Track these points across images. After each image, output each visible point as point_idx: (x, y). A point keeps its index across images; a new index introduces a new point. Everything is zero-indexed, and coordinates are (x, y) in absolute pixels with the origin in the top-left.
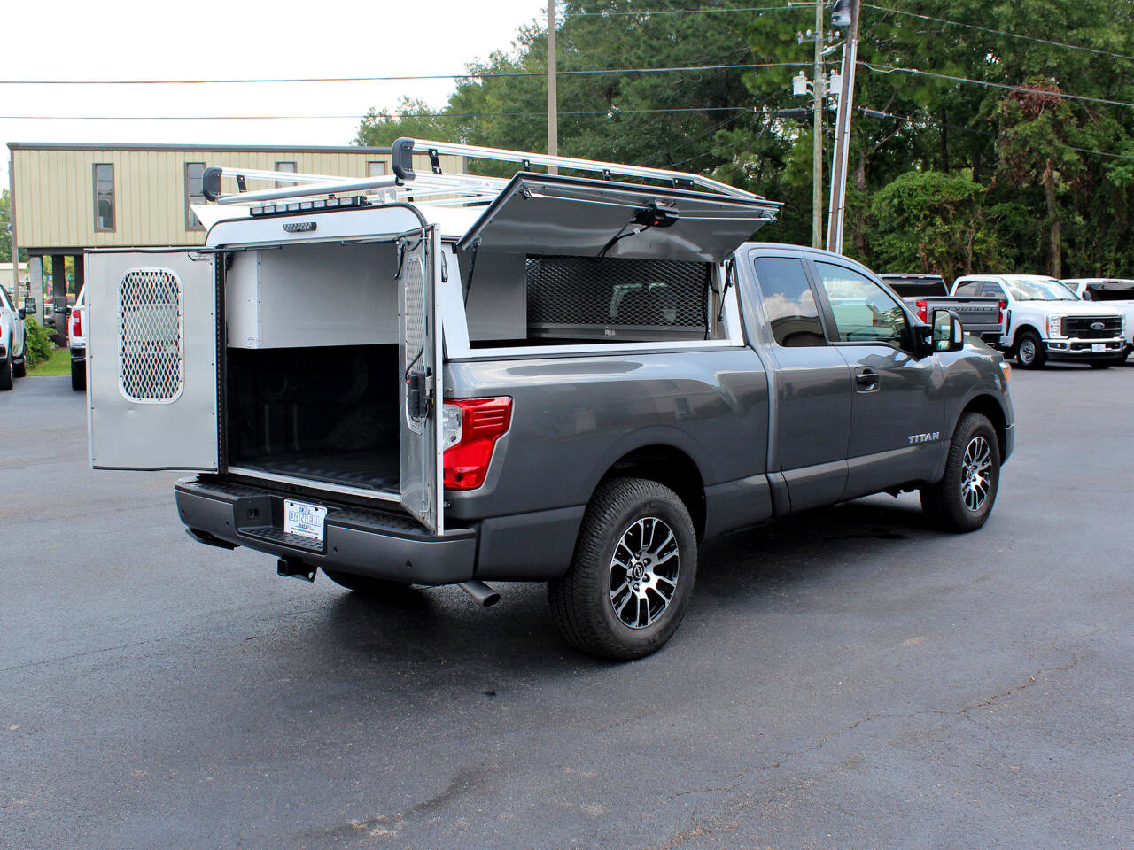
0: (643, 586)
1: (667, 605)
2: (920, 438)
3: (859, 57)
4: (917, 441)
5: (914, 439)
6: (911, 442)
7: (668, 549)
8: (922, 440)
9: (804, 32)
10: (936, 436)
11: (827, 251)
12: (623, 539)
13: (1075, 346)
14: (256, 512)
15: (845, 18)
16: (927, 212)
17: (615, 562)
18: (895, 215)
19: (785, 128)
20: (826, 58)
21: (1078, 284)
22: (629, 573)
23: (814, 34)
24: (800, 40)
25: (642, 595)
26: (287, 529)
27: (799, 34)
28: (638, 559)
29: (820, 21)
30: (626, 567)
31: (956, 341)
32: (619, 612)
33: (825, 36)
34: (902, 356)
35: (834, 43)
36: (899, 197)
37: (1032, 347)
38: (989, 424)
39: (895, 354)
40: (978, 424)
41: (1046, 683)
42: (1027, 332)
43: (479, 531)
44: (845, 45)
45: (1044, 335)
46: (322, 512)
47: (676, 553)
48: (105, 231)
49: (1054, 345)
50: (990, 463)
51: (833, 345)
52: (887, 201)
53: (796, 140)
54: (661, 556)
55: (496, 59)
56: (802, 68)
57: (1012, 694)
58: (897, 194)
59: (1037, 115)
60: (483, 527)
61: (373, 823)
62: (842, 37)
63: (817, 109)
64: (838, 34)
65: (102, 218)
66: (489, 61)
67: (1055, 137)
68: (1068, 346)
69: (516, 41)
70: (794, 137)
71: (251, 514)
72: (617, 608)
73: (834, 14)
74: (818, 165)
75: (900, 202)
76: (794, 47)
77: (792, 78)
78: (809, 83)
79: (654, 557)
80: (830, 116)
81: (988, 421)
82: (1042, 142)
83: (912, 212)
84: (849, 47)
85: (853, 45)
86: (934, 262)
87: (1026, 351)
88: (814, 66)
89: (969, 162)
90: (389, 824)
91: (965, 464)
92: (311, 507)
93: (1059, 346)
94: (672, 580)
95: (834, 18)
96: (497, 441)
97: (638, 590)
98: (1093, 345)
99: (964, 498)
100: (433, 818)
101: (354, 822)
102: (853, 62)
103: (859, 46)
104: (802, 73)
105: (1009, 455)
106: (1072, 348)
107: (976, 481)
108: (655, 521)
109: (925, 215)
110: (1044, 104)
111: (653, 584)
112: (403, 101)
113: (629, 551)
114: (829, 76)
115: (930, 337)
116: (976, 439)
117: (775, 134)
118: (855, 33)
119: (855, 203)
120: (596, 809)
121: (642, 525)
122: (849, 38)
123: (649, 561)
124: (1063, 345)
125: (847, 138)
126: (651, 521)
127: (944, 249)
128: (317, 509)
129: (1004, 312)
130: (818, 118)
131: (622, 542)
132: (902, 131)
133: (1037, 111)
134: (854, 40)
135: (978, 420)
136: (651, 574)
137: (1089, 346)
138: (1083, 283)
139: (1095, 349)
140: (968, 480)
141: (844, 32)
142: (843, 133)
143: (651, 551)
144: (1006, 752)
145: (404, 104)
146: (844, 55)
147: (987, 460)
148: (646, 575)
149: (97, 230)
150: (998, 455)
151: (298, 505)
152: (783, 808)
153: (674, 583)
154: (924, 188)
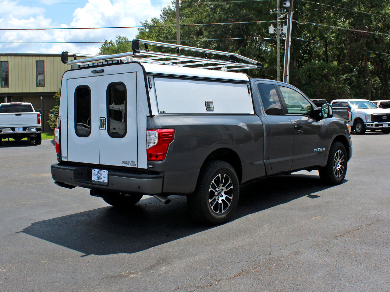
0: (221, 199)
1: (229, 206)
2: (318, 150)
3: (293, 19)
4: (317, 151)
5: (316, 150)
6: (315, 151)
7: (229, 186)
8: (319, 151)
9: (272, 10)
10: (324, 149)
11: (283, 82)
12: (213, 181)
13: (376, 125)
14: (81, 174)
15: (288, 4)
16: (320, 77)
17: (211, 189)
18: (307, 78)
19: (266, 46)
20: (281, 19)
21: (377, 103)
22: (216, 193)
23: (276, 10)
24: (271, 13)
25: (220, 201)
26: (93, 179)
27: (271, 10)
28: (219, 189)
29: (278, 5)
30: (215, 191)
31: (330, 114)
32: (212, 207)
33: (281, 11)
34: (311, 120)
35: (284, 14)
36: (309, 71)
37: (360, 126)
38: (343, 146)
39: (309, 119)
40: (339, 145)
41: (364, 229)
42: (358, 121)
43: (164, 175)
44: (288, 14)
45: (365, 121)
46: (106, 172)
47: (232, 187)
48: (5, 87)
49: (368, 125)
50: (344, 160)
51: (286, 115)
52: (305, 73)
53: (270, 51)
54: (227, 188)
55: (154, 22)
56: (272, 23)
57: (352, 232)
58: (308, 70)
59: (360, 40)
60: (165, 174)
61: (130, 273)
62: (287, 11)
63: (278, 39)
64: (285, 10)
65: (3, 82)
66: (151, 22)
67: (367, 48)
68: (374, 125)
69: (162, 15)
70: (269, 50)
71: (80, 174)
72: (212, 205)
73: (284, 3)
74: (279, 59)
75: (310, 73)
76: (268, 15)
77: (268, 27)
78: (275, 29)
79: (224, 188)
80: (282, 42)
81: (343, 145)
82: (361, 50)
83: (314, 77)
84: (290, 14)
85: (291, 14)
86: (323, 96)
87: (358, 127)
88: (276, 22)
89: (336, 59)
90: (136, 273)
91: (334, 160)
92: (102, 171)
93: (370, 125)
94: (231, 197)
95: (284, 4)
96: (170, 144)
97: (219, 200)
98: (383, 125)
99: (335, 172)
100: (151, 272)
101: (123, 273)
102: (291, 20)
103: (293, 14)
104: (272, 25)
105: (351, 157)
106: (375, 126)
107: (339, 167)
108: (225, 175)
109: (319, 78)
110: (363, 36)
111: (224, 198)
112: (118, 38)
113: (216, 185)
114: (282, 26)
115: (321, 113)
116: (338, 151)
117: (262, 49)
118: (292, 10)
119: (293, 74)
120: (208, 268)
121: (220, 176)
122: (290, 12)
123: (222, 190)
124: (372, 125)
125: (289, 49)
126: (223, 175)
127: (327, 91)
128: (104, 171)
129: (350, 113)
130: (278, 42)
131: (213, 182)
132: (310, 47)
133: (360, 39)
134: (291, 12)
135: (339, 144)
136: (223, 194)
137: (382, 125)
138: (379, 102)
139: (384, 126)
140: (336, 166)
141: (288, 9)
142: (288, 47)
143: (223, 186)
144: (350, 248)
145: (119, 39)
146: (288, 18)
147: (342, 159)
148: (221, 195)
149: (2, 87)
150: (347, 157)
151: (97, 171)
152: (273, 266)
153: (231, 198)
154: (318, 68)
